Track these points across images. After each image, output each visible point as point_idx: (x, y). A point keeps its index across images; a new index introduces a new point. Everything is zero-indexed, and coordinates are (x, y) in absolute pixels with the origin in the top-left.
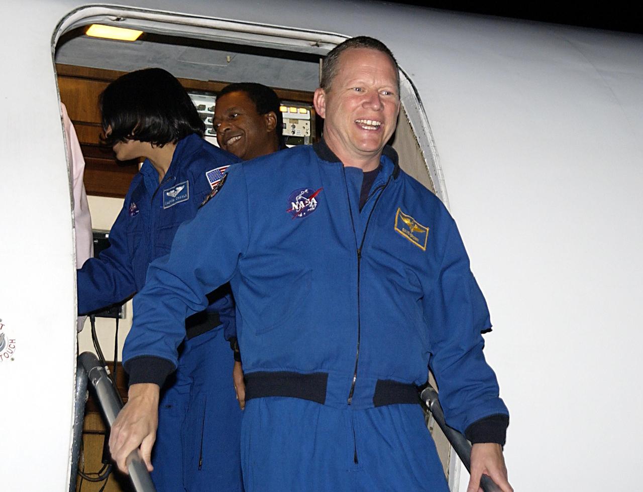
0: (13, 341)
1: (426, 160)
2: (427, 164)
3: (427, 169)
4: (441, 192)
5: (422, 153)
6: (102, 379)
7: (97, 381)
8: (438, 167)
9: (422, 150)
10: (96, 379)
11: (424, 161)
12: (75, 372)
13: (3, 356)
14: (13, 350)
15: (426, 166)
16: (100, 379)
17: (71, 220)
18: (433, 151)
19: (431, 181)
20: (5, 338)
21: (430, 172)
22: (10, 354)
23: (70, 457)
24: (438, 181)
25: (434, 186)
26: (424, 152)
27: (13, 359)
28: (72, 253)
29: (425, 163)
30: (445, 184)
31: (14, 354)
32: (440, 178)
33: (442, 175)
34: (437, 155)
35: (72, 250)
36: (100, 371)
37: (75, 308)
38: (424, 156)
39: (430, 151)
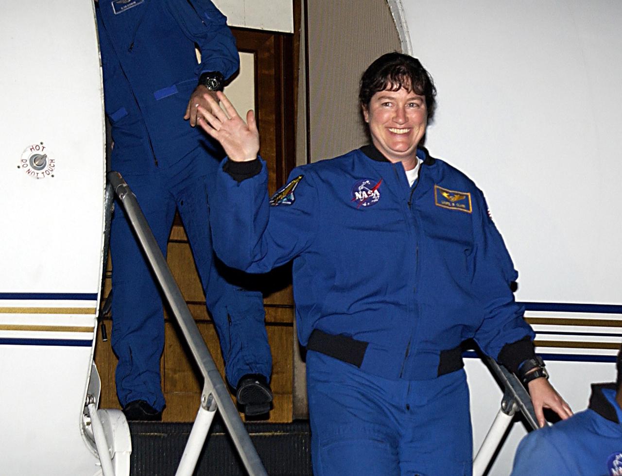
0: (53, 161)
1: (393, 14)
2: (394, 18)
3: (394, 21)
4: (406, 41)
5: (389, 8)
6: (128, 195)
7: (123, 196)
8: (403, 20)
9: (390, 5)
10: (122, 194)
11: (392, 15)
12: (105, 187)
13: (45, 173)
14: (53, 168)
15: (393, 19)
16: (126, 194)
17: (99, 60)
18: (399, 6)
19: (397, 32)
20: (47, 159)
21: (397, 25)
22: (50, 172)
23: (101, 257)
24: (403, 32)
25: (400, 36)
26: (391, 7)
27: (53, 176)
28: (100, 88)
29: (392, 17)
30: (409, 35)
31: (54, 171)
32: (405, 29)
33: (407, 27)
34: (403, 10)
35: (100, 85)
36: (126, 187)
37: (103, 134)
38: (392, 11)
39: (397, 6)
